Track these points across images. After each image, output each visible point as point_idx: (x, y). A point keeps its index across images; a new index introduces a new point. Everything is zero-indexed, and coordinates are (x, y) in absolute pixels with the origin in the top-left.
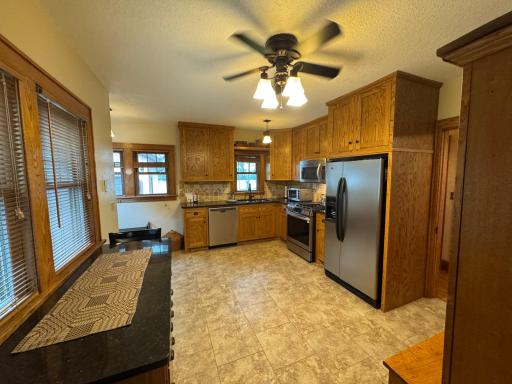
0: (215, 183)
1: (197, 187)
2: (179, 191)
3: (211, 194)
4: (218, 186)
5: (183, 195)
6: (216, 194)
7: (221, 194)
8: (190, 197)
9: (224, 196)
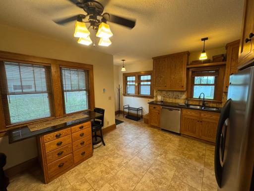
0: (175, 91)
1: (164, 93)
2: (155, 94)
3: (172, 98)
4: (178, 93)
5: (156, 97)
6: (175, 98)
7: (179, 99)
8: (159, 98)
9: (181, 100)
